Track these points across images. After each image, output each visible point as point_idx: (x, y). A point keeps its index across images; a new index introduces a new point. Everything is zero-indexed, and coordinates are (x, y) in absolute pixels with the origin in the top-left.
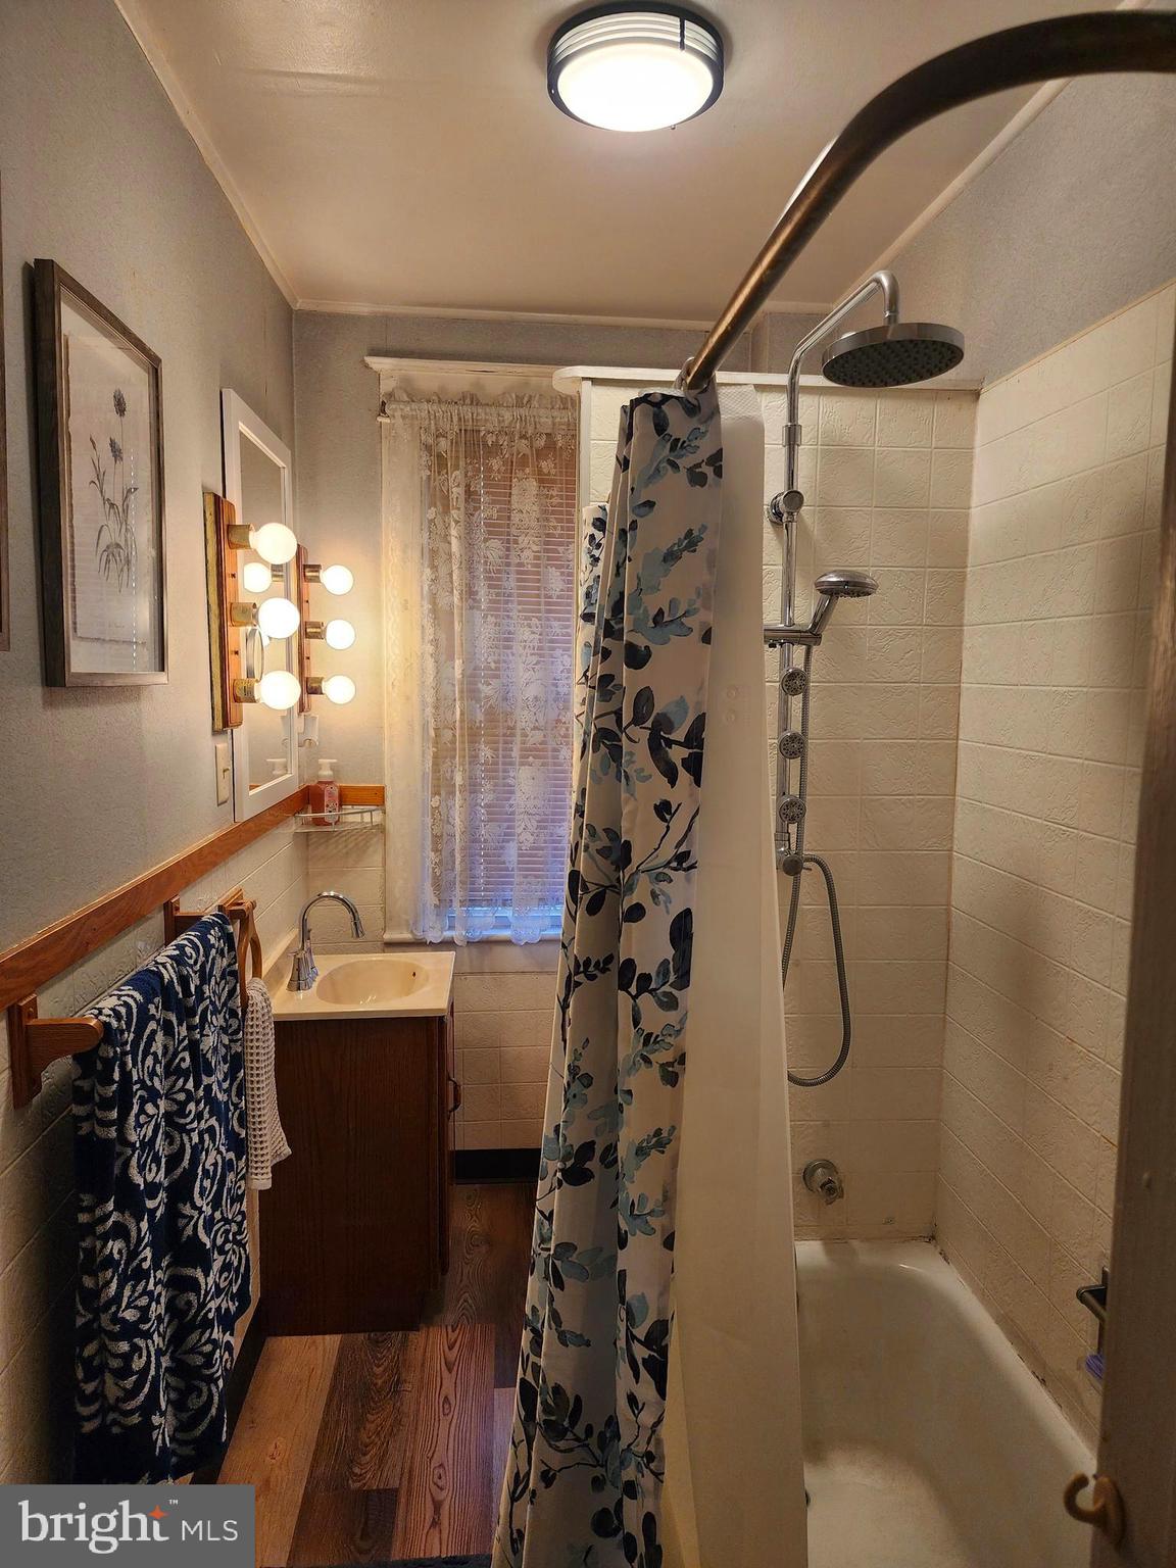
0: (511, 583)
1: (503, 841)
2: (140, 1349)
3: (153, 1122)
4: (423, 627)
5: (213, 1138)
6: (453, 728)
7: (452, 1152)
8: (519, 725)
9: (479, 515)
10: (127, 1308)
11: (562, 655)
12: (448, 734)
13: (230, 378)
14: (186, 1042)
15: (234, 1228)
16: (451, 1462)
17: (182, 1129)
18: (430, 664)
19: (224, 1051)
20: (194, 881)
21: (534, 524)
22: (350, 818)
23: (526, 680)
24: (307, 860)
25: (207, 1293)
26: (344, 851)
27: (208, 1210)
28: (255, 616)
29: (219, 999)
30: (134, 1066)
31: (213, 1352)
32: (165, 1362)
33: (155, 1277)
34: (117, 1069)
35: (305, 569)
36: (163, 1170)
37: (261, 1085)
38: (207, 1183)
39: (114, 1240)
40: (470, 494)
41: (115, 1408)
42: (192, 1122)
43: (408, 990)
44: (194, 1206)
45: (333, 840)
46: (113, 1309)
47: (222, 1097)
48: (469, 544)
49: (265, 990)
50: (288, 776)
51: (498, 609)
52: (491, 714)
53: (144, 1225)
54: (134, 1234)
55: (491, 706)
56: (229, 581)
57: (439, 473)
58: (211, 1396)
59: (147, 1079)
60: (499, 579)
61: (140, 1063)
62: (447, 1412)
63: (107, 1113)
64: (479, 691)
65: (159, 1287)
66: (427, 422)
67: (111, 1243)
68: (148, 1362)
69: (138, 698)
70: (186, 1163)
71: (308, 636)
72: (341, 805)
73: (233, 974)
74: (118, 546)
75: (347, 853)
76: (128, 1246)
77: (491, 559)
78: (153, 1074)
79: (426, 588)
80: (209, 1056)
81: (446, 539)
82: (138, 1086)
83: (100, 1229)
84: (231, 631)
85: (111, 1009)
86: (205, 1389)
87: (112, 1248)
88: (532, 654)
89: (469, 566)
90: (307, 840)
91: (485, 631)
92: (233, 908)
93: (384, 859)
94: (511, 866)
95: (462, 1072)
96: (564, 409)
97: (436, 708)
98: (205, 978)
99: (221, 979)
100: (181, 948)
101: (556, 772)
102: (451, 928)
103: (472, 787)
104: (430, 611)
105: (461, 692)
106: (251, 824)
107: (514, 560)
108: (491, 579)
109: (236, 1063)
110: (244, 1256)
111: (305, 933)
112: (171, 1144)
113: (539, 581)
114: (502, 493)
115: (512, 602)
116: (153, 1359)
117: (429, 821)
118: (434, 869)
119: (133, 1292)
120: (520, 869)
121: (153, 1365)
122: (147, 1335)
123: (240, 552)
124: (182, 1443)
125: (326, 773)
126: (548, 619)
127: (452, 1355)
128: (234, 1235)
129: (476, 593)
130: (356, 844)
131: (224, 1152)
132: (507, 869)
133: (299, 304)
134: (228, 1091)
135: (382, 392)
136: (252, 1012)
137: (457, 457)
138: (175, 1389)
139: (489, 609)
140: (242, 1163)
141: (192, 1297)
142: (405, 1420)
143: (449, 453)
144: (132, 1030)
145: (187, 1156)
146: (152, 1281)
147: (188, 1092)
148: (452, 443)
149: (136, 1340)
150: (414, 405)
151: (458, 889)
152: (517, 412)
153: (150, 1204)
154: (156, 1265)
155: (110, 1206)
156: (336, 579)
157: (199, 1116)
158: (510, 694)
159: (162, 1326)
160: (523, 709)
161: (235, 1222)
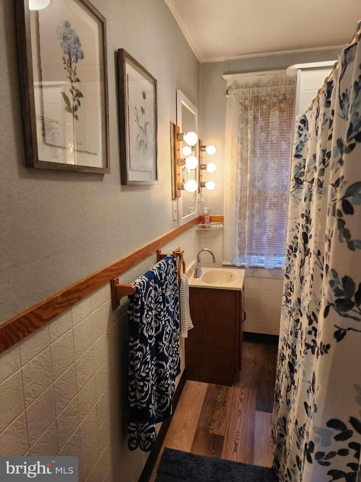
0: (268, 147)
1: (262, 235)
2: (146, 385)
3: (151, 317)
4: (238, 164)
5: (169, 322)
6: (246, 197)
7: (243, 332)
8: (269, 196)
9: (258, 125)
10: (142, 372)
11: (285, 171)
12: (244, 199)
13: (179, 86)
14: (161, 293)
15: (176, 349)
16: (241, 431)
17: (159, 320)
18: (239, 176)
19: (173, 296)
20: (166, 244)
21: (277, 126)
22: (213, 226)
23: (272, 181)
24: (200, 238)
25: (166, 369)
26: (211, 236)
27: (167, 344)
28: (185, 163)
29: (171, 280)
30: (145, 300)
31: (168, 387)
32: (154, 388)
33: (151, 363)
34: (140, 301)
35: (201, 147)
36: (154, 332)
37: (185, 306)
38: (167, 336)
39: (139, 352)
40: (255, 118)
41: (139, 401)
42: (162, 318)
43: (230, 281)
44: (163, 343)
45: (208, 232)
46: (139, 372)
47: (172, 310)
48: (254, 135)
49: (186, 277)
50: (195, 213)
51: (263, 157)
52: (259, 192)
53: (148, 348)
54: (145, 350)
55: (259, 190)
56: (177, 152)
57: (245, 112)
58: (167, 400)
59: (149, 304)
60: (264, 146)
61: (147, 299)
62: (240, 415)
63: (137, 314)
64: (256, 185)
65: (153, 366)
66: (241, 95)
67: (138, 353)
68: (149, 389)
69: (149, 189)
70: (160, 330)
71: (202, 169)
72: (210, 222)
73: (176, 273)
74: (143, 141)
75: (212, 237)
76: (143, 354)
77: (261, 140)
78: (151, 303)
79: (239, 151)
80: (168, 298)
81: (247, 134)
82: (146, 306)
83: (135, 348)
84: (177, 168)
85: (139, 283)
86: (166, 398)
87: (138, 354)
88: (274, 172)
89: (254, 142)
90: (200, 232)
91: (259, 164)
92: (177, 252)
93: (223, 239)
94: (264, 243)
95: (247, 308)
96: (290, 84)
97: (241, 190)
98: (167, 274)
99: (172, 275)
100: (160, 264)
101: (281, 212)
102: (244, 262)
103: (252, 217)
104: (240, 158)
105: (249, 185)
106: (183, 227)
107: (270, 139)
108: (261, 146)
109: (176, 300)
110: (179, 358)
111: (199, 261)
112: (156, 324)
113: (278, 146)
114: (266, 116)
115: (268, 154)
116: (150, 388)
117: (237, 227)
118: (238, 243)
119: (144, 368)
120: (267, 244)
121: (150, 390)
122: (148, 381)
123: (181, 142)
124: (159, 413)
125: (206, 212)
126: (281, 159)
127: (243, 396)
128: (176, 351)
129: (256, 151)
130: (215, 234)
131: (172, 327)
132: (263, 244)
133: (202, 61)
134: (174, 308)
135: (227, 86)
136: (182, 284)
137: (251, 106)
138: (157, 396)
139: (260, 157)
140: (178, 330)
141: (162, 370)
142: (227, 414)
143: (248, 105)
144: (145, 289)
145: (161, 328)
146: (150, 365)
147: (161, 309)
148: (250, 101)
149: (145, 382)
150: (237, 90)
151: (246, 250)
152: (272, 88)
153: (150, 341)
154: (152, 359)
155: (138, 342)
156: (211, 150)
157: (165, 316)
158: (266, 185)
159: (153, 377)
160: (270, 190)
161: (176, 347)
